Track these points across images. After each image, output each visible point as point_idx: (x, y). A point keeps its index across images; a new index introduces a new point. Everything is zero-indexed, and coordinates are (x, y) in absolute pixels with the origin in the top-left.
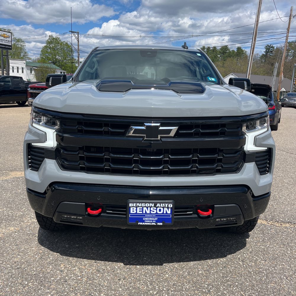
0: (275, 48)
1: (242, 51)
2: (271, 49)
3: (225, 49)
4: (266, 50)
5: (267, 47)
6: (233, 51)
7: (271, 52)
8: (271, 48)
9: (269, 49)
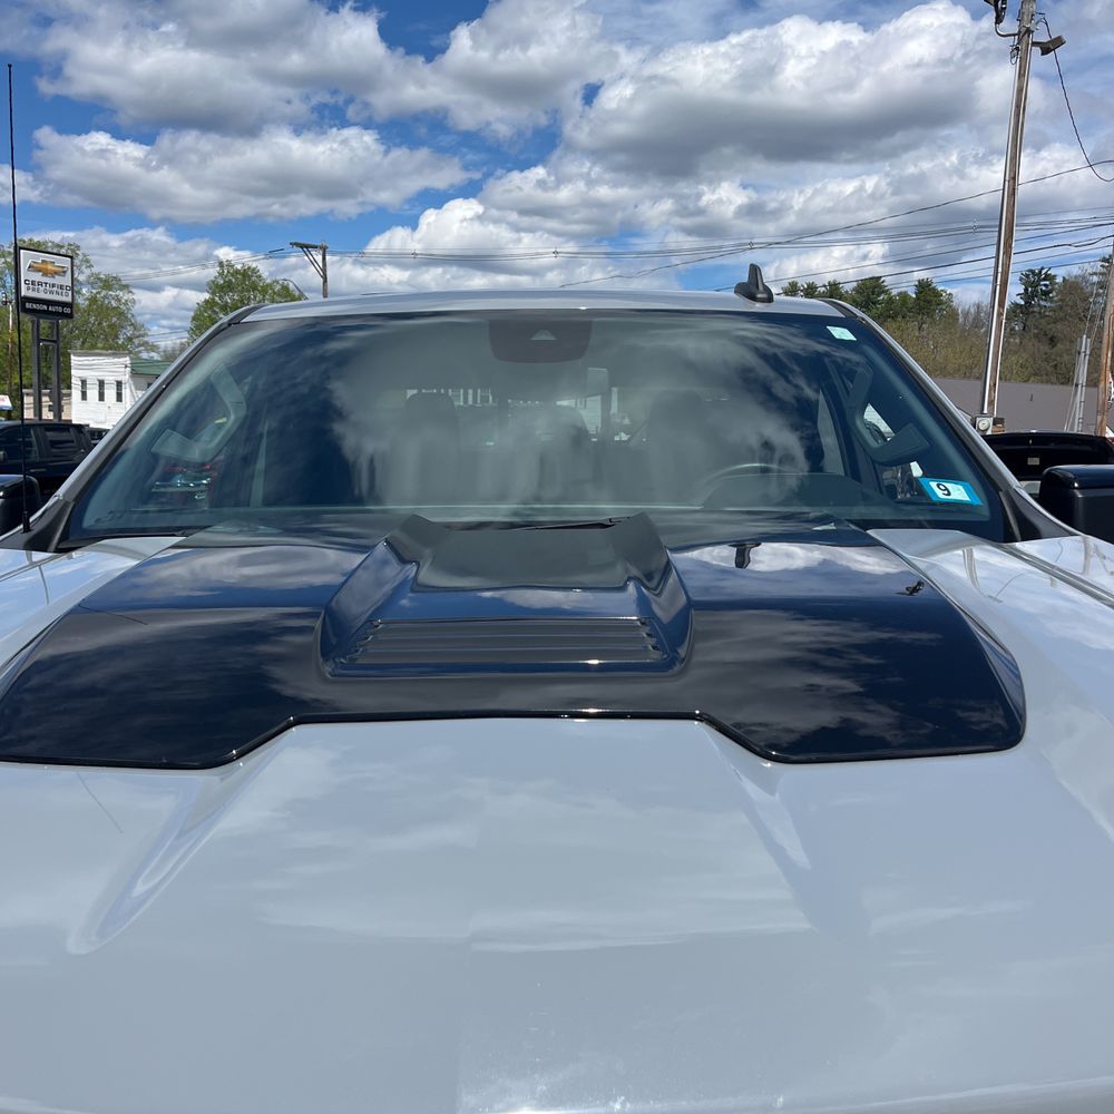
0: (1059, 280)
1: (937, 294)
2: (1045, 285)
3: (870, 291)
4: (1026, 290)
5: (1027, 276)
6: (904, 295)
7: (1046, 293)
8: (1044, 280)
9: (1035, 285)
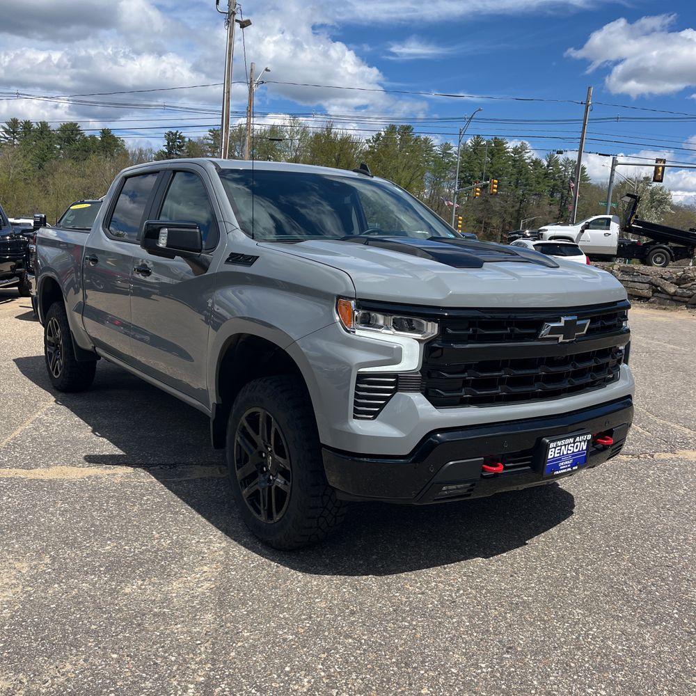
0: (187, 140)
1: (115, 140)
2: (179, 142)
3: (70, 132)
4: (168, 143)
5: (169, 135)
6: (93, 137)
7: (180, 147)
8: (178, 138)
9: (174, 141)
